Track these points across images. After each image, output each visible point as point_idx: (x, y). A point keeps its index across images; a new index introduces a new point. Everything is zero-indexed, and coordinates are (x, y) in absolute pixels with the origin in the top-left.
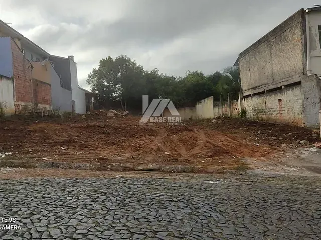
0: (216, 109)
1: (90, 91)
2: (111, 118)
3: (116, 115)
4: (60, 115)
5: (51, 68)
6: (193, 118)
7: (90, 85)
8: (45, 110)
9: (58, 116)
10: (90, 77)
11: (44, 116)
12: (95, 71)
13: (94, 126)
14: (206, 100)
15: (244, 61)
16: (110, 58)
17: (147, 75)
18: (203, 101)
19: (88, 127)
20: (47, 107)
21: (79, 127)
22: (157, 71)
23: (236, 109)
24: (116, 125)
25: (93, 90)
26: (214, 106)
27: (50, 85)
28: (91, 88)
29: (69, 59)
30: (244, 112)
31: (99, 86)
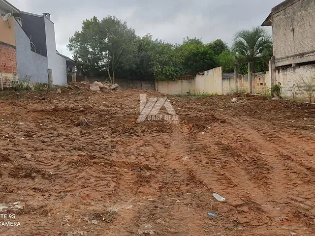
0: (226, 83)
1: (72, 58)
2: (95, 92)
3: (101, 88)
4: (31, 86)
5: (17, 25)
6: (192, 93)
7: (72, 51)
8: (7, 80)
9: (27, 89)
10: (71, 41)
11: (5, 89)
12: (77, 35)
13: (66, 110)
14: (211, 71)
15: (282, 17)
16: (95, 18)
17: (139, 41)
18: (206, 72)
19: (55, 110)
20: (10, 76)
21: (43, 111)
22: (150, 36)
23: (262, 84)
24: (102, 107)
25: (75, 57)
26: (224, 79)
27: (14, 47)
28: (73, 55)
29: (43, 16)
30: (276, 89)
31: (83, 52)
